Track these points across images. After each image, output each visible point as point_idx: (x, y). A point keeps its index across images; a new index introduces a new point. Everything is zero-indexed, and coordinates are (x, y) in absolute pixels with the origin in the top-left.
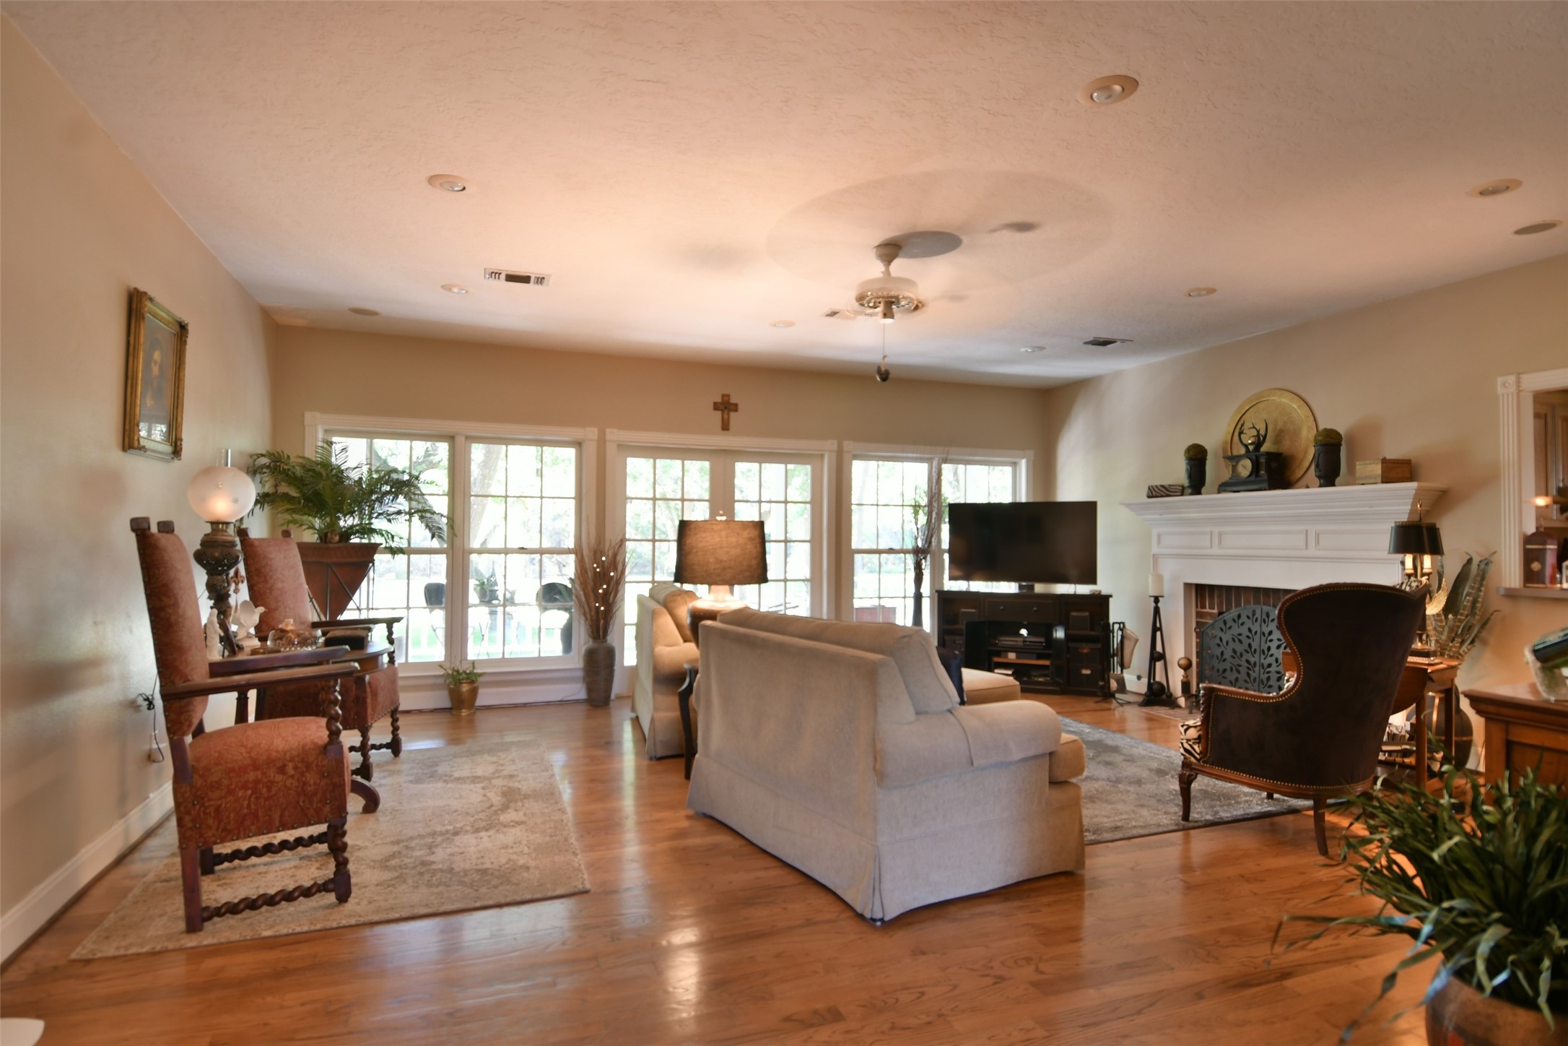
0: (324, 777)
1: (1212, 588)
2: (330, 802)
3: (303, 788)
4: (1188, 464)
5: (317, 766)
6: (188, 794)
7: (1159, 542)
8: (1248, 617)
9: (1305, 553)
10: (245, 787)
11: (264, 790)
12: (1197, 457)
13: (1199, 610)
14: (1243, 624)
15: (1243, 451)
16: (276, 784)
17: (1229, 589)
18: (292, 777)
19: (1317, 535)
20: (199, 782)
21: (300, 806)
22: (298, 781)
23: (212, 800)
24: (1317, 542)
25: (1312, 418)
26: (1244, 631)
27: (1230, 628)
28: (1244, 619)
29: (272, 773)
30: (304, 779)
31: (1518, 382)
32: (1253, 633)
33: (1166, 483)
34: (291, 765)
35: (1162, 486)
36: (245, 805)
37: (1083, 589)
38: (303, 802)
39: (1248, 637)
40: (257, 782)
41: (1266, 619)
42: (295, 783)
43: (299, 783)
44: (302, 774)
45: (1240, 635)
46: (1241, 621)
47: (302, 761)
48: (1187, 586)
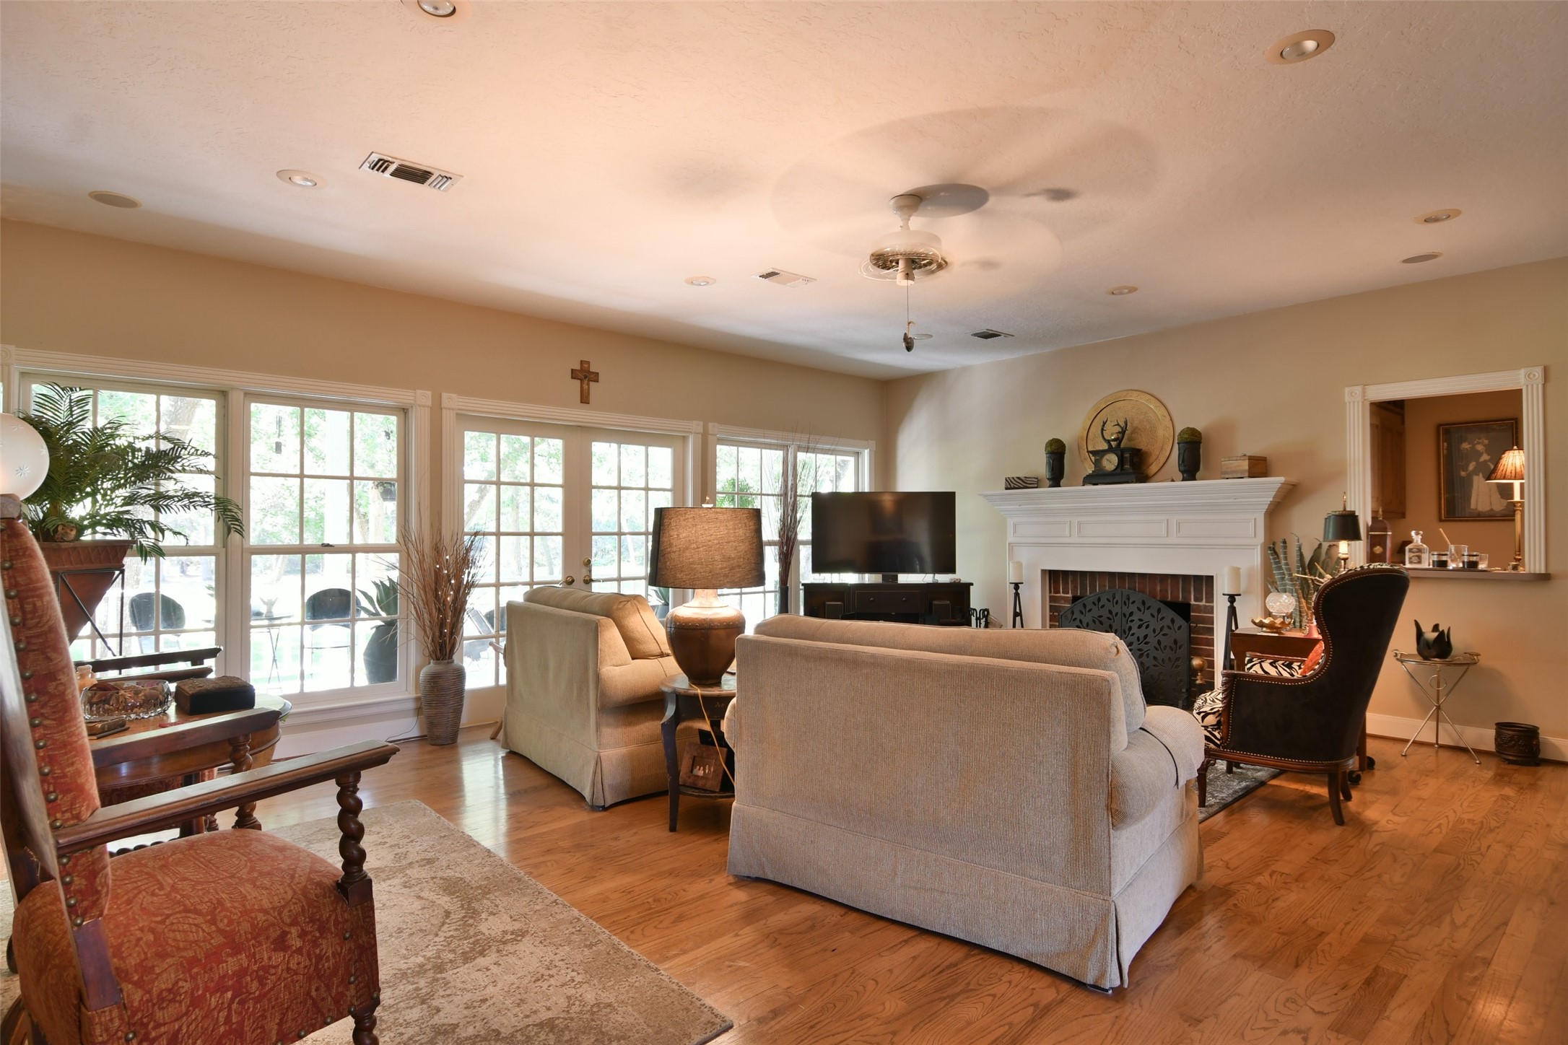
0: (345, 939)
1: (1066, 574)
2: (356, 979)
3: (316, 966)
4: (1049, 458)
5: (336, 923)
6: (117, 1023)
7: (1015, 531)
8: (1108, 600)
9: (1169, 541)
10: (221, 988)
11: (255, 985)
12: (1057, 452)
13: (1052, 594)
14: (1103, 606)
15: (1105, 447)
16: (273, 971)
17: (1083, 574)
18: (299, 951)
19: (1178, 524)
20: (137, 996)
21: (311, 998)
22: (309, 955)
23: (164, 1024)
24: (1179, 530)
25: (1168, 418)
26: (1105, 613)
27: (1090, 610)
28: (1104, 601)
29: (266, 954)
30: (318, 951)
31: (1364, 392)
32: (1114, 614)
33: (1022, 475)
34: (294, 931)
35: (1018, 478)
36: (222, 1020)
37: (943, 578)
38: (317, 990)
39: (1109, 618)
40: (242, 973)
41: (1127, 602)
42: (305, 961)
43: (310, 960)
44: (315, 943)
45: (1100, 616)
46: (1101, 604)
47: (312, 920)
48: (1043, 571)
